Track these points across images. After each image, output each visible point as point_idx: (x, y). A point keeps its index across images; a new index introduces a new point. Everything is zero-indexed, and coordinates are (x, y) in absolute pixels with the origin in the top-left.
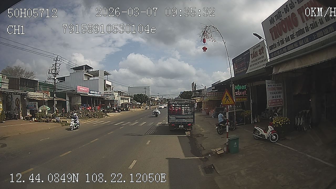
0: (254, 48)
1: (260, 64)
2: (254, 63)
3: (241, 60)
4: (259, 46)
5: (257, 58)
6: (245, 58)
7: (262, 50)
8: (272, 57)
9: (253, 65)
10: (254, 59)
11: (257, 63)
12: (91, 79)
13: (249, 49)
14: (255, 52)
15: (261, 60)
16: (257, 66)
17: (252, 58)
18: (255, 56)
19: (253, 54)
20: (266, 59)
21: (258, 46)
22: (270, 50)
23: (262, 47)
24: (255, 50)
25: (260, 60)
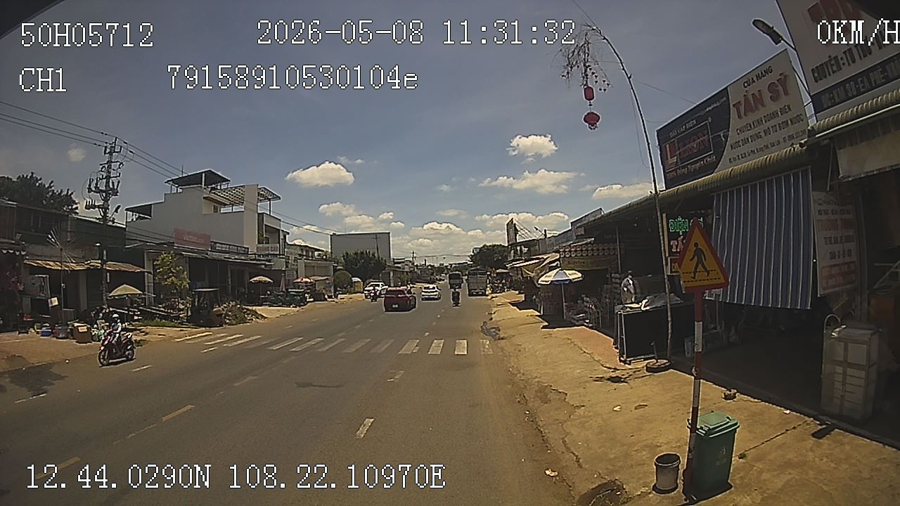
0: (748, 81)
1: (773, 137)
2: (748, 134)
3: (691, 128)
4: (769, 71)
5: (761, 113)
6: (710, 120)
7: (781, 86)
8: (825, 106)
9: (746, 141)
10: (751, 118)
11: (763, 134)
12: (223, 210)
13: (727, 87)
14: (753, 94)
15: (781, 119)
16: (759, 143)
17: (740, 117)
18: (749, 109)
19: (743, 102)
20: (800, 118)
21: (765, 71)
22: (816, 81)
23: (781, 75)
24: (753, 89)
25: (773, 122)
